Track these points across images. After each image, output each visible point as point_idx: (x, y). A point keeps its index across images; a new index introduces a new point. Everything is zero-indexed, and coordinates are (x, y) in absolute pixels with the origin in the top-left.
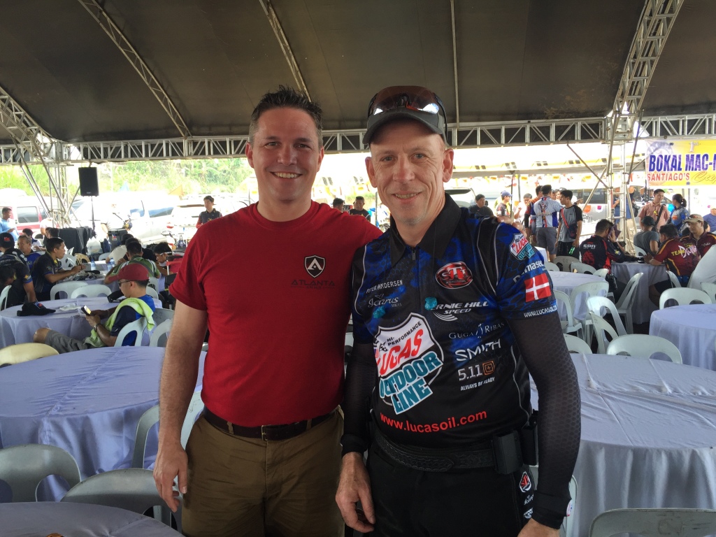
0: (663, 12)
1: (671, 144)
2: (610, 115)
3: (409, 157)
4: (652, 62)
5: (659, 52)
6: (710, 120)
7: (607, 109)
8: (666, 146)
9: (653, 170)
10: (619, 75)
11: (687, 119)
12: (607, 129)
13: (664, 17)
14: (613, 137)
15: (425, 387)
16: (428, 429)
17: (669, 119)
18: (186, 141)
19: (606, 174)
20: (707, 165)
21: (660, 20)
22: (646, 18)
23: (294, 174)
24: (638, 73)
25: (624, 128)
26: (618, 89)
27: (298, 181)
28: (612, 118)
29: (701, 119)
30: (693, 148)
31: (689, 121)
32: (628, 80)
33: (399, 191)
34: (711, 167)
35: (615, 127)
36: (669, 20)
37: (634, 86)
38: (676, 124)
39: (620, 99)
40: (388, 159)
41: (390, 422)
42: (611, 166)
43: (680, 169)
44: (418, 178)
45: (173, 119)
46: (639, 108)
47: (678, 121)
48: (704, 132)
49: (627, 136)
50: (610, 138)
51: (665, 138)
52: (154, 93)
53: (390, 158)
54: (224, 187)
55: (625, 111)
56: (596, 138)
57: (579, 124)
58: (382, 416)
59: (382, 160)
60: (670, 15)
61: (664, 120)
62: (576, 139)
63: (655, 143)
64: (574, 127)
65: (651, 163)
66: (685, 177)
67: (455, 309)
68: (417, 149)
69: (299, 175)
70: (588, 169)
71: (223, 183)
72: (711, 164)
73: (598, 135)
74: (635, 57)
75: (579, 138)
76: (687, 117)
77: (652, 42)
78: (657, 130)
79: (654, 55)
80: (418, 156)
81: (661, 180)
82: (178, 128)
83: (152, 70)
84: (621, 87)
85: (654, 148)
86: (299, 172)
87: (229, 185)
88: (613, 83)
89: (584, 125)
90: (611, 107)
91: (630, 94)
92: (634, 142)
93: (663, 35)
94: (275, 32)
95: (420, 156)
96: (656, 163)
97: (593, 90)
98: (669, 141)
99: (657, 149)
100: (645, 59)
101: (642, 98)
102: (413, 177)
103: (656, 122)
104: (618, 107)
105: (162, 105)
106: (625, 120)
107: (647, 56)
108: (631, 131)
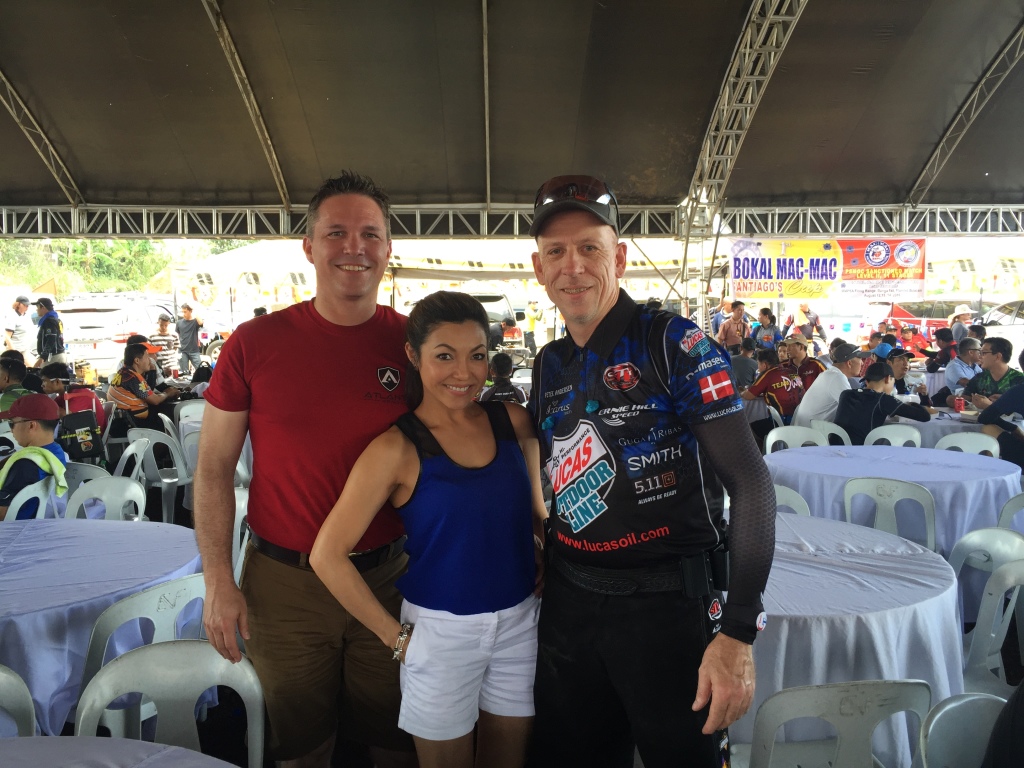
0: (752, 74)
1: (759, 244)
2: (684, 203)
3: (578, 249)
4: (738, 137)
5: (747, 125)
6: (805, 215)
7: (680, 194)
8: (753, 247)
9: (738, 277)
10: (696, 151)
11: (777, 212)
12: (681, 222)
13: (753, 79)
14: (689, 231)
15: (599, 502)
16: (607, 546)
17: (756, 211)
18: (77, 210)
19: (679, 280)
20: (802, 273)
21: (748, 84)
22: (732, 79)
23: (362, 266)
24: (722, 151)
25: (702, 222)
26: (694, 169)
27: (366, 274)
28: (687, 207)
29: (794, 214)
30: (785, 250)
31: (780, 215)
32: (708, 158)
33: (567, 285)
34: (807, 276)
35: (691, 219)
36: (759, 84)
37: (715, 165)
38: (764, 218)
39: (697, 183)
40: (556, 251)
41: (569, 541)
42: (687, 271)
43: (770, 277)
44: (588, 271)
45: (56, 176)
46: (720, 196)
47: (767, 215)
48: (797, 231)
49: (705, 232)
50: (684, 233)
51: (751, 236)
52: (27, 134)
53: (558, 251)
54: (122, 284)
55: (704, 199)
56: (667, 232)
57: (647, 213)
58: (560, 535)
59: (550, 253)
60: (761, 78)
61: (750, 213)
62: (642, 232)
63: (740, 241)
64: (639, 217)
65: (736, 268)
66: (777, 288)
67: (622, 412)
68: (586, 240)
69: (368, 268)
70: (657, 273)
71: (120, 277)
72: (806, 271)
73: (670, 227)
74: (717, 129)
75: (647, 231)
76: (778, 210)
77: (738, 111)
78: (741, 225)
79: (740, 127)
80: (589, 249)
81: (748, 291)
82: (64, 189)
83: (25, 99)
84: (699, 167)
85: (739, 249)
86: (367, 264)
87: (131, 281)
88: (690, 161)
89: (653, 214)
90: (686, 193)
91: (710, 177)
92: (714, 239)
93: (752, 102)
94: (228, 56)
95: (590, 248)
96: (741, 267)
97: (664, 169)
98: (756, 240)
99: (741, 250)
100: (729, 132)
101: (725, 183)
102: (583, 270)
103: (740, 215)
104: (696, 193)
105: (40, 154)
106: (703, 210)
107: (731, 128)
108: (710, 226)
